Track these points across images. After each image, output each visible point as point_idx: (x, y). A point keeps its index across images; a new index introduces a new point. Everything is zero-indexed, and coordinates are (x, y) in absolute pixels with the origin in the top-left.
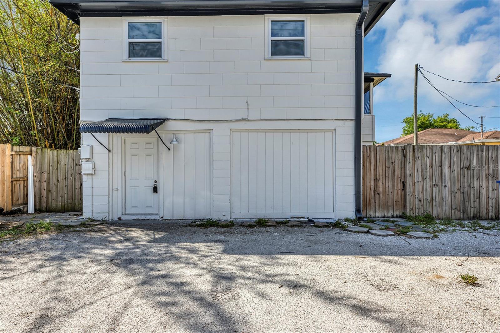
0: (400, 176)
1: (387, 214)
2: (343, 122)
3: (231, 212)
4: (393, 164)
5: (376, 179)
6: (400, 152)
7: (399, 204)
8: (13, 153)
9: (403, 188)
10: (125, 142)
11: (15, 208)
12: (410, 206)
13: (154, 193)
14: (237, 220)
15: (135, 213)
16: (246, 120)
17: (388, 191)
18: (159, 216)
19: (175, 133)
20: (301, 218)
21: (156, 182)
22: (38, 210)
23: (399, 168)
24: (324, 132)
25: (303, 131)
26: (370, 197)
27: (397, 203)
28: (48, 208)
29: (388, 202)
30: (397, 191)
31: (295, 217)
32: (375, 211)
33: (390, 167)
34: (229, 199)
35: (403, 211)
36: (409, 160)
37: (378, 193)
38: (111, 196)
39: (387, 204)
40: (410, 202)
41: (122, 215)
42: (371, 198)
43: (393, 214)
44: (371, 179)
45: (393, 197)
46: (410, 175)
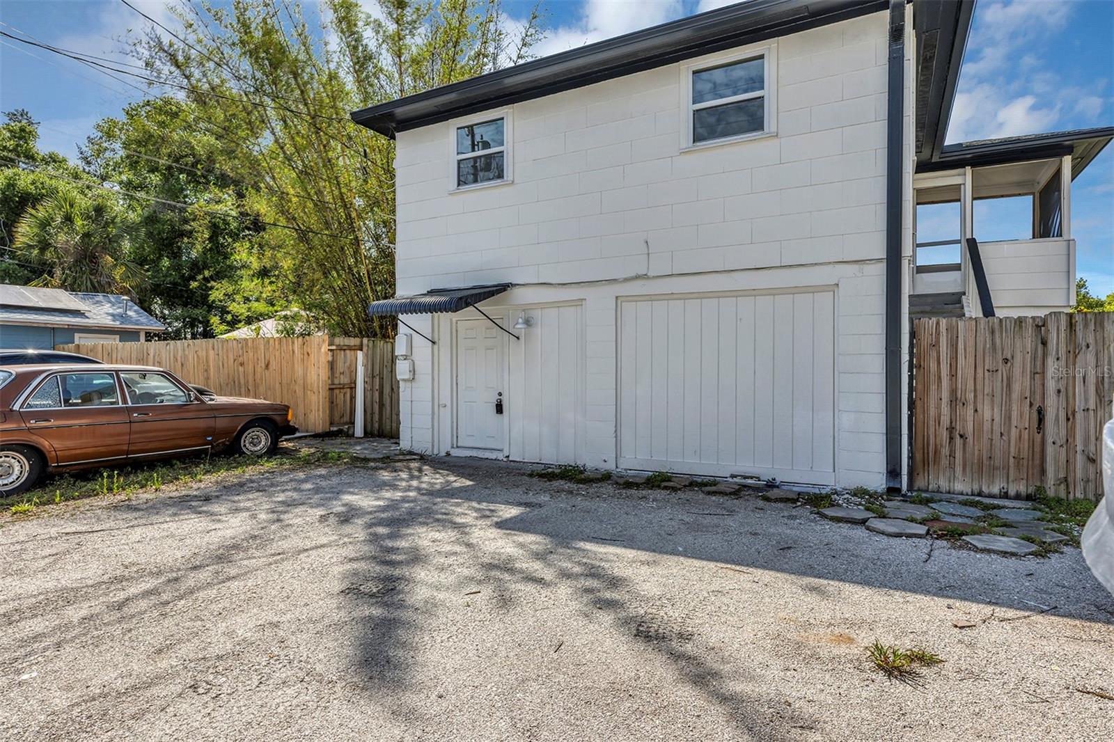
0: (1028, 395)
1: (989, 487)
2: (856, 267)
3: (619, 456)
4: (1006, 363)
5: (954, 400)
6: (1029, 331)
7: (1025, 464)
8: (334, 347)
9: (1039, 425)
10: (457, 327)
11: (335, 429)
12: (1057, 471)
13: (497, 413)
14: (628, 471)
15: (471, 446)
16: (645, 277)
17: (992, 429)
18: (502, 455)
19: (526, 308)
20: (752, 478)
21: (500, 394)
22: (368, 434)
23: (1025, 375)
24: (813, 293)
25: (746, 293)
26: (938, 443)
27: (1018, 462)
28: (381, 431)
29: (990, 457)
30: (1020, 431)
31: (739, 476)
32: (952, 478)
33: (997, 371)
34: (614, 429)
35: (1038, 484)
36: (1054, 353)
37: (961, 433)
38: (436, 417)
39: (988, 463)
40: (1056, 461)
41: (452, 447)
42: (941, 446)
43: (1007, 489)
44: (941, 399)
45: (1006, 446)
46: (1059, 391)
